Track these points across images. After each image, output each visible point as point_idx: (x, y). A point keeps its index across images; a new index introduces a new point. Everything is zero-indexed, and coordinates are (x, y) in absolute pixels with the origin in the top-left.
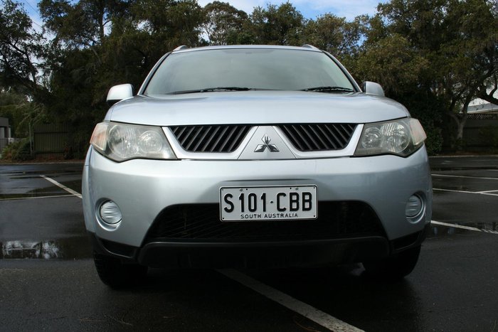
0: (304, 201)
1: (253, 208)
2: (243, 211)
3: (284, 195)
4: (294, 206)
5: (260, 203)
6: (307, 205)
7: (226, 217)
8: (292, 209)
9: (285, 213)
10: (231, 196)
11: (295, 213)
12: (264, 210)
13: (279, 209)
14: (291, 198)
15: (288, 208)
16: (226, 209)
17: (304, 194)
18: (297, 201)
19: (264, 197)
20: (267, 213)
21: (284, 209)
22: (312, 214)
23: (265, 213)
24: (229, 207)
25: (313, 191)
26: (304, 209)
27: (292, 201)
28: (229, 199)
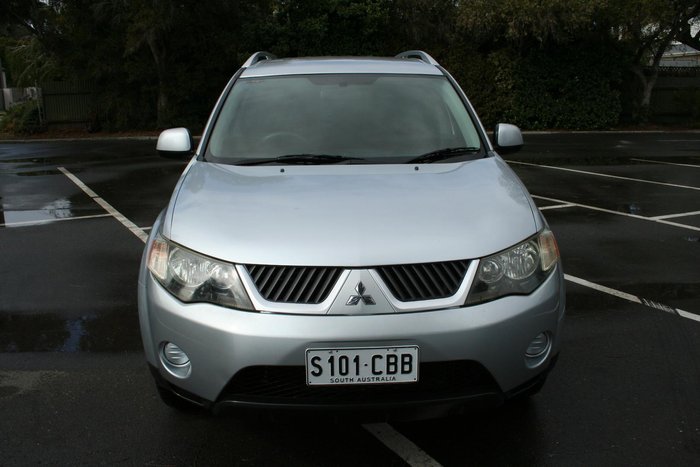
0: (403, 363)
1: (344, 371)
2: (332, 374)
3: (380, 357)
4: (392, 368)
5: (352, 366)
6: (407, 368)
7: (313, 381)
8: (389, 372)
9: (380, 376)
10: (319, 359)
11: (392, 376)
12: (357, 373)
13: (374, 372)
14: (388, 360)
15: (385, 371)
16: (313, 373)
17: (403, 356)
18: (395, 364)
19: (357, 360)
20: (360, 376)
21: (381, 373)
22: (413, 377)
23: (358, 377)
24: (317, 371)
25: (414, 353)
26: (403, 372)
27: (389, 364)
28: (316, 362)
